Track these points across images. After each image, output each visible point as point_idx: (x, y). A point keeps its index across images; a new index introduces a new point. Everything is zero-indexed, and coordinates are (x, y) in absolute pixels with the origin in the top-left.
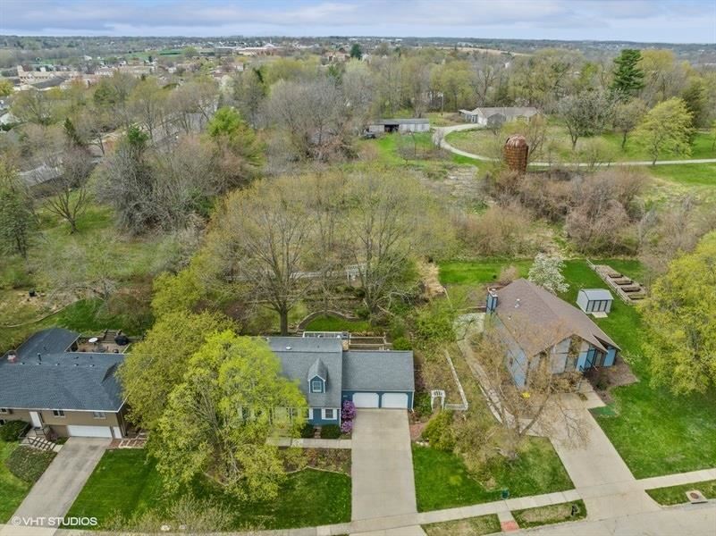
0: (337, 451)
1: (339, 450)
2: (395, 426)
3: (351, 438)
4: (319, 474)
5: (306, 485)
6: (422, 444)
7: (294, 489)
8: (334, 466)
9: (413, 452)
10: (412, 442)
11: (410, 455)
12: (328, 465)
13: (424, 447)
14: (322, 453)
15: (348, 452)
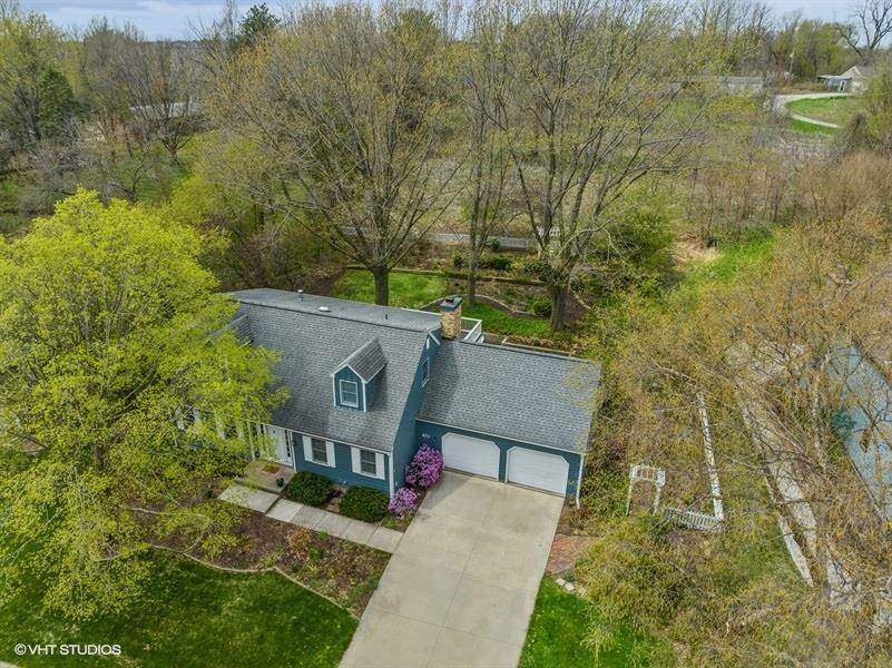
0: (357, 549)
1: (363, 550)
2: (519, 527)
3: (404, 531)
4: (290, 592)
5: (248, 610)
6: (570, 587)
7: (217, 611)
8: (332, 582)
9: (539, 603)
10: (547, 576)
11: (529, 608)
12: (322, 576)
13: (572, 597)
14: (323, 545)
15: (382, 558)
